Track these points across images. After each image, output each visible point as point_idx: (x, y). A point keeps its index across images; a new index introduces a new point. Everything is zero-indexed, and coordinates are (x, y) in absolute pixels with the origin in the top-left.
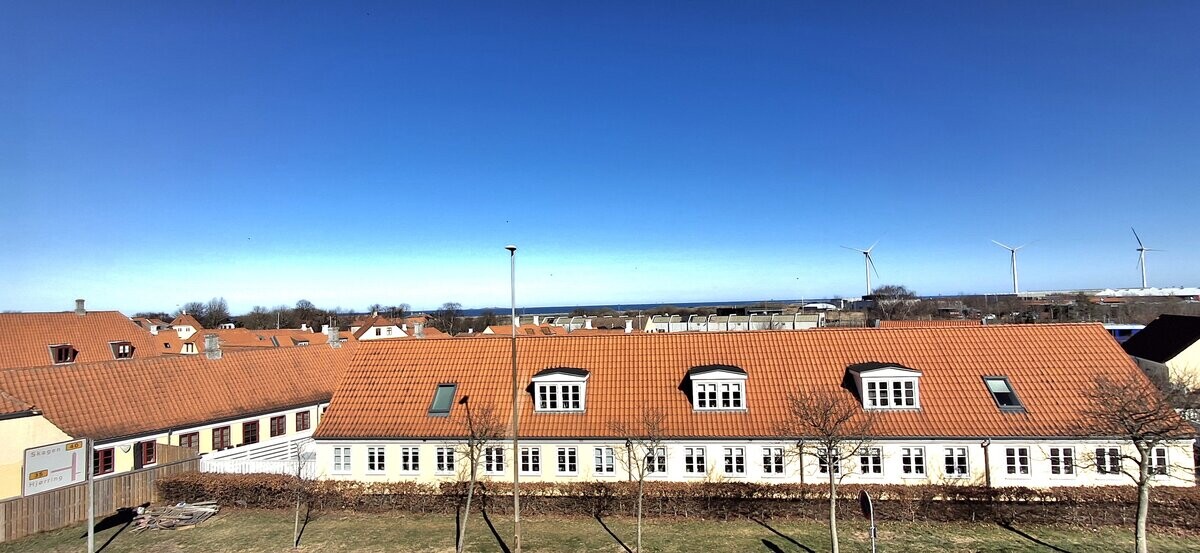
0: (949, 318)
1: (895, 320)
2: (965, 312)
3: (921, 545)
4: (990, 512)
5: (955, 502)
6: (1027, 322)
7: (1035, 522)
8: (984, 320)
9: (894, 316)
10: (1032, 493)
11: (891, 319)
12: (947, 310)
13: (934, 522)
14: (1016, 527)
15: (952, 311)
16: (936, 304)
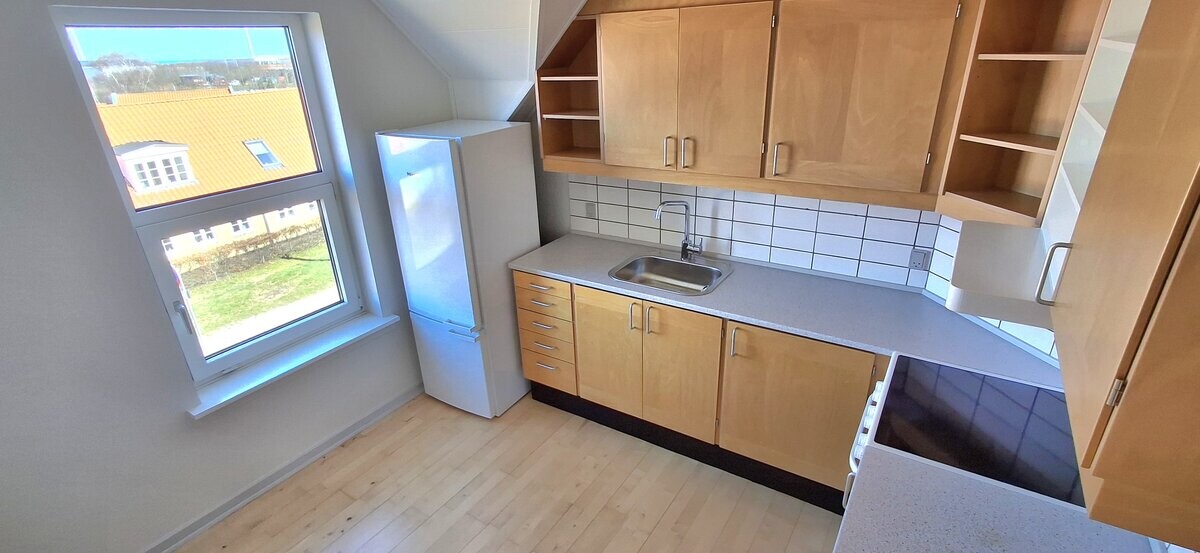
0: (194, 86)
1: (134, 92)
2: (209, 79)
3: (228, 294)
4: (274, 251)
5: (248, 253)
6: (268, 87)
7: (306, 248)
8: (231, 88)
9: (132, 87)
10: (298, 228)
11: (129, 91)
12: (191, 78)
13: (234, 275)
14: (294, 256)
15: (195, 78)
16: (176, 71)
